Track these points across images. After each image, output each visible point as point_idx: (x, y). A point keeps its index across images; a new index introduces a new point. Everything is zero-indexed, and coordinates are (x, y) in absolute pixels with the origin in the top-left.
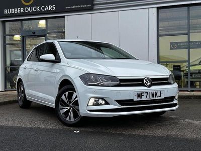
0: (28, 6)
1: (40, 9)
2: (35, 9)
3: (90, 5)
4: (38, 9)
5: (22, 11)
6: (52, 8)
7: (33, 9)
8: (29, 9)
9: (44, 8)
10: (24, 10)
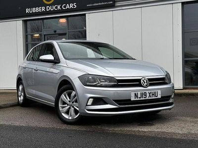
0: (49, 5)
1: (61, 7)
2: (56, 7)
3: (112, 2)
4: (59, 7)
5: (43, 10)
6: (73, 6)
7: (54, 7)
8: (50, 8)
9: (65, 7)
10: (45, 9)
